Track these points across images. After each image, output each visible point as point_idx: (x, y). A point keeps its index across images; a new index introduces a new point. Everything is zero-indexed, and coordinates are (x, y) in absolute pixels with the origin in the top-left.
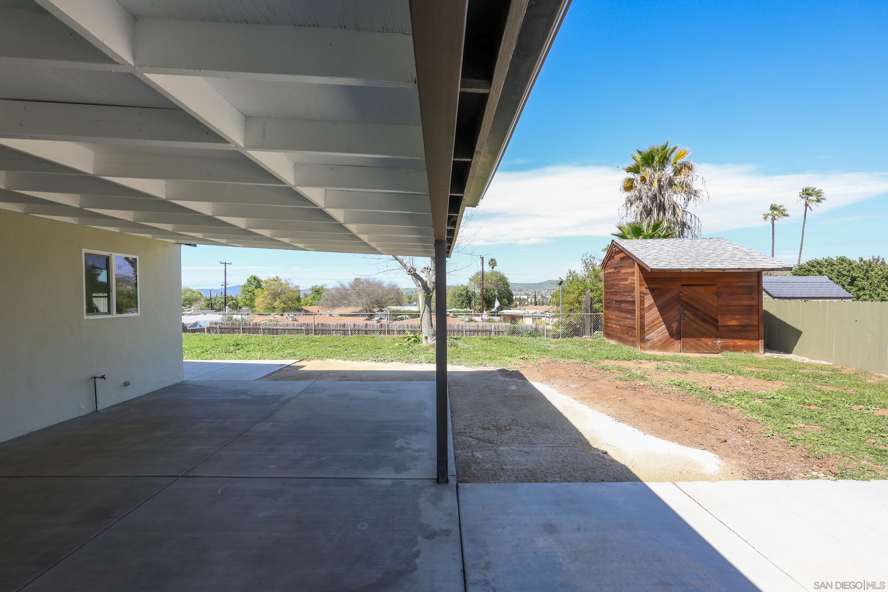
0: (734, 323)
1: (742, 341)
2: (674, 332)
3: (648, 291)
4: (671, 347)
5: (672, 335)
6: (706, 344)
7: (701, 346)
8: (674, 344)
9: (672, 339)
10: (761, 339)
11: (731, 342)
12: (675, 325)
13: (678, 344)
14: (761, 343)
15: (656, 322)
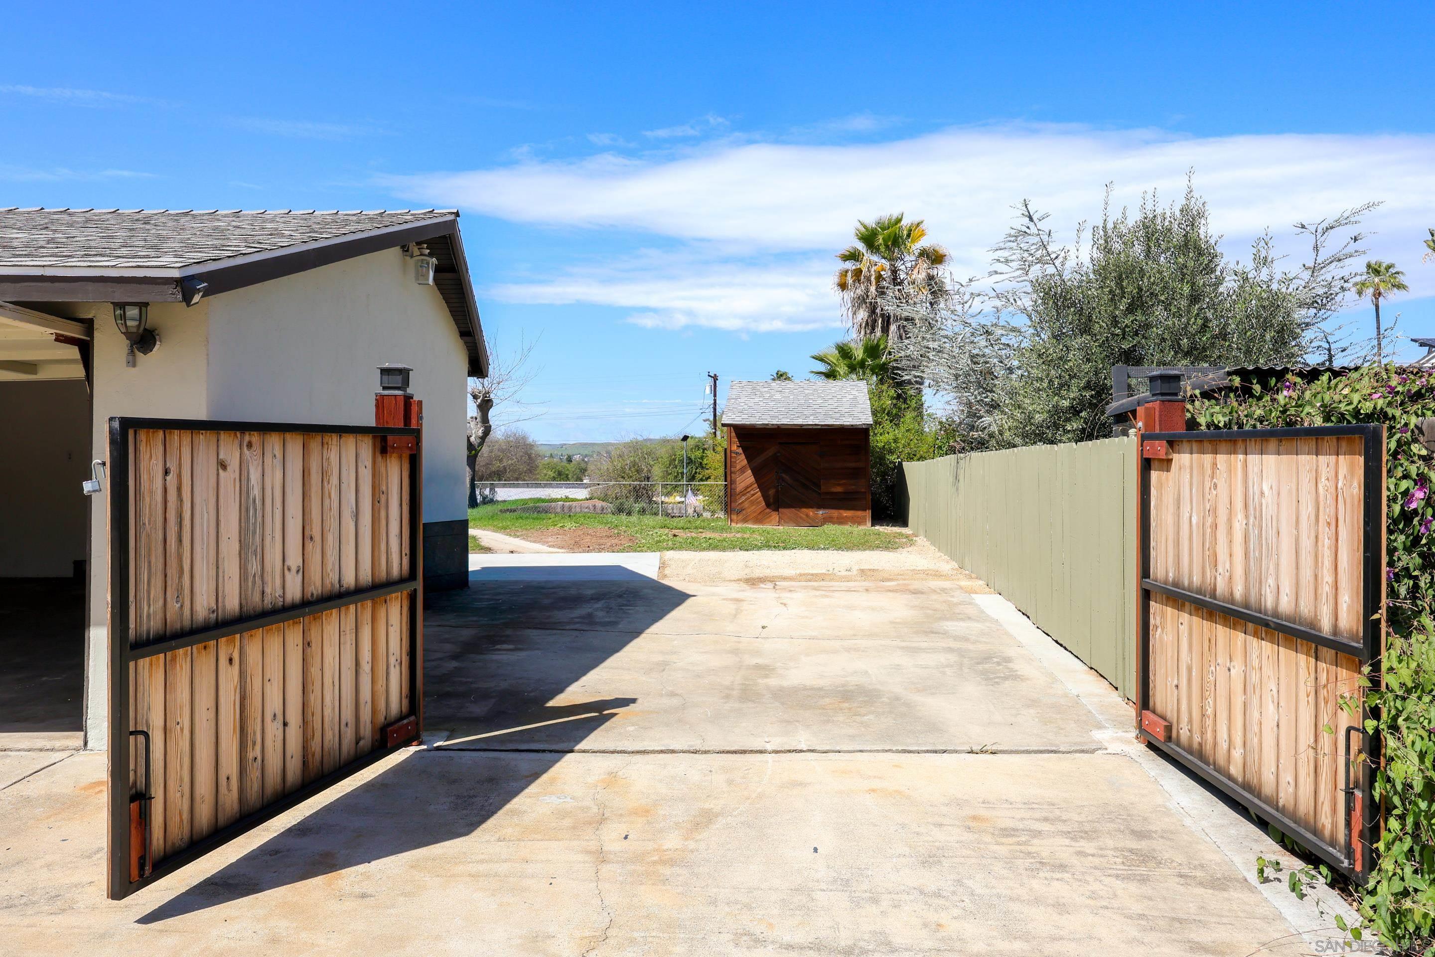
0: (839, 489)
1: (848, 511)
2: (771, 500)
3: (740, 450)
4: (768, 520)
5: (768, 505)
6: (807, 515)
7: (801, 518)
8: (771, 516)
9: (768, 510)
10: (869, 509)
11: (835, 513)
12: (772, 492)
13: (775, 516)
14: (868, 514)
15: (749, 490)
